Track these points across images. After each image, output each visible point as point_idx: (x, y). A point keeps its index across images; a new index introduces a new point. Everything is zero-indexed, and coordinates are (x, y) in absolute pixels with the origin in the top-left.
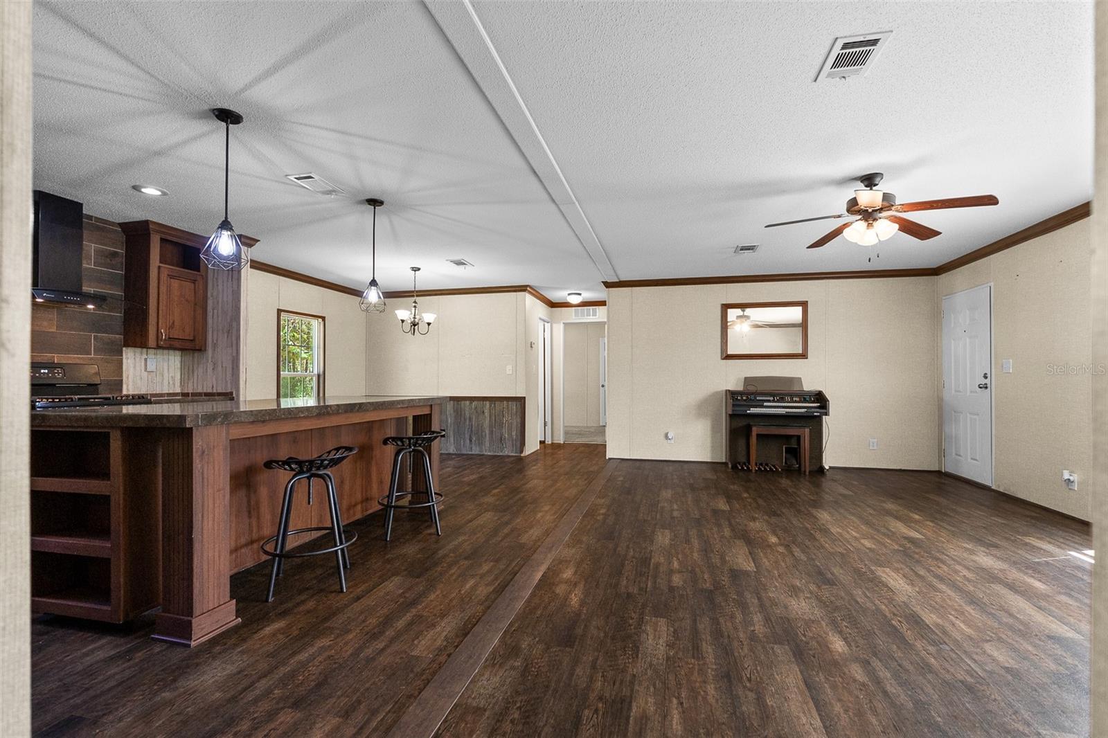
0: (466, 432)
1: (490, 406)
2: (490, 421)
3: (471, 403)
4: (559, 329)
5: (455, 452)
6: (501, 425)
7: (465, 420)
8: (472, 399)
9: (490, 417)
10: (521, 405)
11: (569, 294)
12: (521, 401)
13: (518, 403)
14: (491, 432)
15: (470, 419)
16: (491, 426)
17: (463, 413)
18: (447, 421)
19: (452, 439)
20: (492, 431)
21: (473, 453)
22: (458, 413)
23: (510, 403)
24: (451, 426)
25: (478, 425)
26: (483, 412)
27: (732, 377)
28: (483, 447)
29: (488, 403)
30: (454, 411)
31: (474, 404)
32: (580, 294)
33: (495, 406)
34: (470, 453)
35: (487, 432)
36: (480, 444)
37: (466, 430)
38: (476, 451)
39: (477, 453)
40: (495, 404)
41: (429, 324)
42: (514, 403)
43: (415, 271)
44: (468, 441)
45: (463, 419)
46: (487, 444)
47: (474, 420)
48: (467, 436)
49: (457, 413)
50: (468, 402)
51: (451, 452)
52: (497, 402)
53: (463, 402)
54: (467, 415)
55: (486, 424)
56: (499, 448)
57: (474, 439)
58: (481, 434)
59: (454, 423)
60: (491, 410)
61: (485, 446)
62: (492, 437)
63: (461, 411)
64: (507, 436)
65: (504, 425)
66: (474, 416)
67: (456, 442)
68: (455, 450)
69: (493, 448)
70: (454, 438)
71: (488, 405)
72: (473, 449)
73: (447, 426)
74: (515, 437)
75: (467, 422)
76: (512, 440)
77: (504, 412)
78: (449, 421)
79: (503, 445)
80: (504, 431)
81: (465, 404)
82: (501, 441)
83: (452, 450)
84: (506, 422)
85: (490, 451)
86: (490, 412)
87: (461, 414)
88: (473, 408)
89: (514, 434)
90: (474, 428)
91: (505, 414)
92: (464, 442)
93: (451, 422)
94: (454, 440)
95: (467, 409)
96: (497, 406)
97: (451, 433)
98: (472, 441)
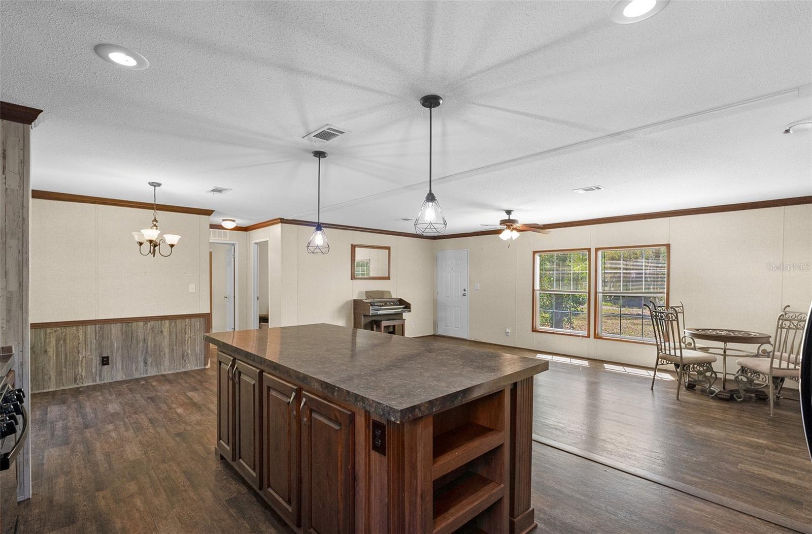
0: (139, 355)
1: (170, 325)
2: (170, 340)
3: (146, 323)
5: (124, 378)
6: (183, 343)
7: (138, 342)
8: (146, 319)
9: (170, 335)
10: (205, 320)
12: (205, 317)
13: (202, 320)
14: (172, 351)
15: (145, 341)
16: (171, 345)
17: (135, 335)
18: (112, 345)
19: (119, 365)
21: (149, 375)
22: (128, 337)
23: (193, 320)
24: (117, 351)
25: (155, 345)
26: (161, 332)
27: (357, 290)
28: (162, 368)
30: (123, 334)
33: (176, 324)
34: (145, 376)
35: (167, 350)
36: (158, 363)
37: (140, 352)
38: (152, 372)
40: (175, 323)
42: (198, 320)
43: (155, 186)
44: (142, 364)
45: (134, 341)
47: (149, 341)
48: (141, 359)
49: (127, 335)
50: (141, 324)
51: (119, 379)
52: (178, 320)
53: (134, 324)
54: (141, 336)
55: (166, 343)
56: (181, 365)
57: (150, 360)
58: (160, 354)
59: (122, 347)
60: (172, 329)
61: (164, 366)
62: (173, 356)
63: (132, 334)
64: (189, 352)
65: (186, 342)
66: (150, 339)
67: (126, 368)
68: (124, 377)
69: (173, 366)
70: (122, 364)
71: (168, 323)
72: (149, 370)
73: (112, 352)
74: (199, 352)
75: (141, 344)
76: (196, 355)
77: (187, 330)
78: (115, 346)
79: (185, 361)
80: (186, 347)
81: (137, 326)
82: (183, 358)
83: (120, 377)
84: (188, 339)
85: (170, 370)
86: (170, 331)
87: (132, 336)
88: (148, 328)
89: (198, 349)
90: (149, 349)
91: (187, 332)
92: (137, 365)
93: (117, 346)
94: (123, 366)
95: (140, 331)
96: (178, 324)
97: (119, 359)
98: (148, 362)
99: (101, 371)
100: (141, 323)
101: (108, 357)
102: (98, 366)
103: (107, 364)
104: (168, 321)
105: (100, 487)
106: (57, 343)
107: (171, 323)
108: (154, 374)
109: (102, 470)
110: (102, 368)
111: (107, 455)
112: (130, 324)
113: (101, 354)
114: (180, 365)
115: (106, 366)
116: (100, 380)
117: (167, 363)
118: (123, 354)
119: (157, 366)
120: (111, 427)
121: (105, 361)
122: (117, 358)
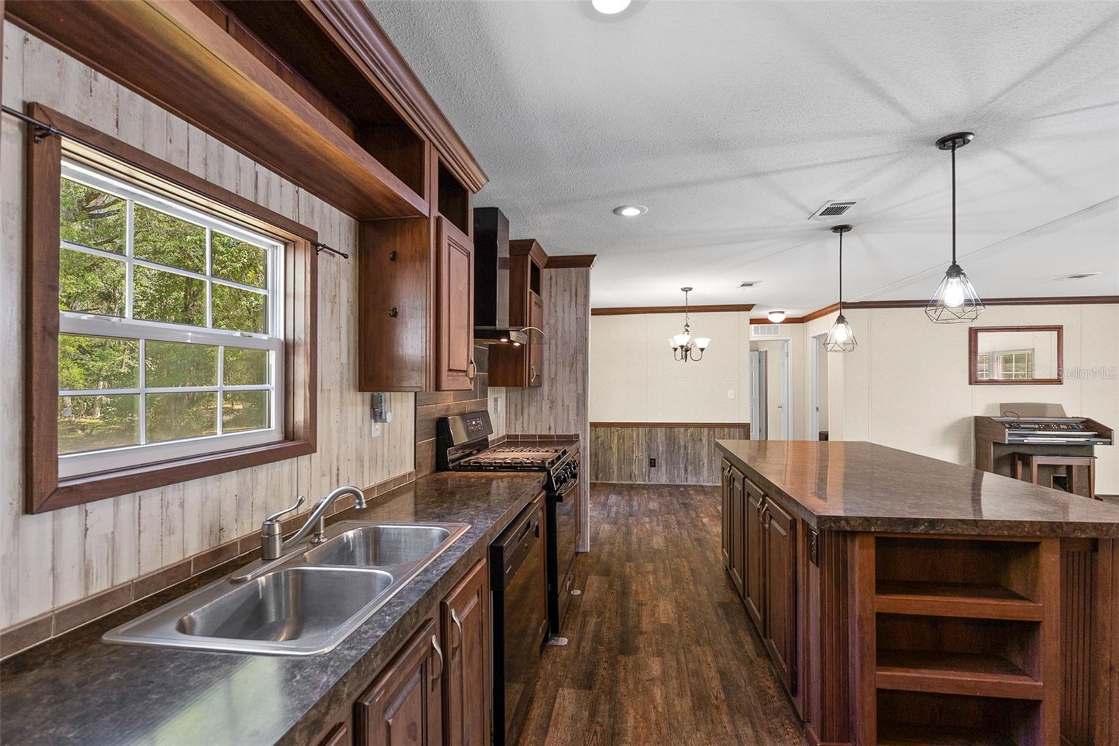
0: (681, 461)
1: (709, 434)
2: (708, 448)
3: (686, 430)
5: (668, 483)
7: (679, 448)
8: (687, 426)
9: (708, 445)
10: (744, 431)
11: (770, 313)
12: (745, 428)
13: (742, 430)
14: (710, 463)
15: (686, 447)
16: (709, 455)
17: (677, 440)
18: (658, 449)
19: (664, 469)
20: (712, 459)
21: (689, 483)
22: (672, 442)
23: (732, 430)
24: (662, 455)
25: (695, 453)
26: (701, 439)
28: (701, 478)
29: (706, 430)
30: (666, 439)
31: (689, 430)
32: (783, 312)
33: (714, 433)
34: (685, 483)
35: (705, 460)
36: (697, 473)
37: (681, 458)
38: (692, 481)
41: (702, 350)
42: (737, 431)
44: (683, 471)
45: (676, 446)
47: (690, 448)
48: (682, 466)
49: (670, 440)
51: (663, 483)
52: (716, 429)
53: (676, 429)
54: (682, 443)
55: (704, 453)
57: (690, 468)
58: (699, 464)
59: (666, 452)
60: (710, 437)
61: (703, 477)
62: (711, 467)
63: (674, 439)
66: (690, 444)
67: (669, 473)
68: (668, 481)
69: (711, 478)
70: (666, 467)
71: (707, 432)
72: (689, 479)
73: (658, 455)
75: (682, 451)
78: (660, 450)
81: (679, 431)
83: (664, 480)
85: (708, 482)
86: (709, 440)
87: (674, 442)
88: (688, 436)
90: (689, 457)
92: (678, 472)
93: (662, 450)
94: (666, 470)
95: (681, 436)
96: (716, 432)
97: (663, 462)
98: (688, 470)
99: (650, 472)
100: (683, 428)
101: (654, 460)
102: (647, 466)
103: (655, 466)
105: (629, 559)
106: (618, 442)
107: (711, 431)
108: (693, 484)
109: (633, 549)
110: (650, 469)
111: (640, 540)
112: (673, 430)
113: (650, 456)
114: (718, 477)
115: (653, 468)
116: (649, 480)
117: (705, 473)
118: (666, 459)
119: (695, 476)
120: (647, 520)
121: (653, 463)
122: (662, 462)
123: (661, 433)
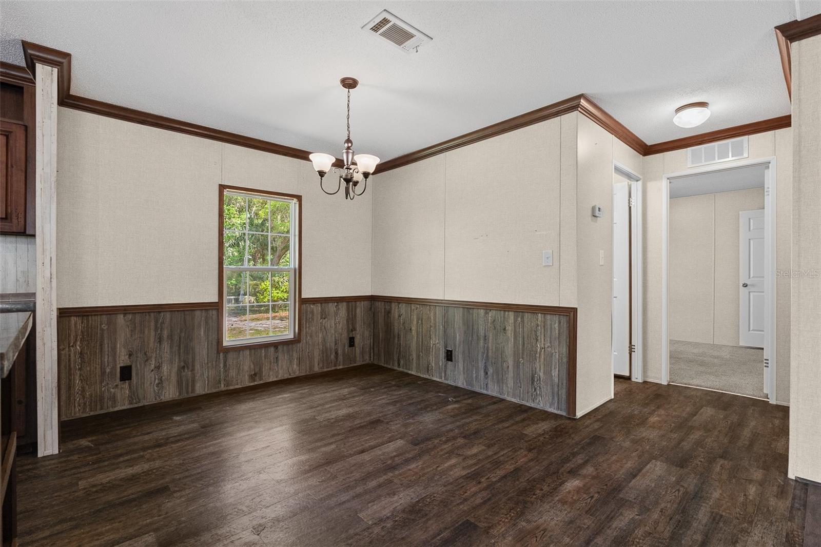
0: (480, 359)
1: (515, 320)
2: (515, 343)
3: (486, 313)
4: (660, 192)
6: (533, 357)
7: (478, 339)
8: (487, 307)
9: (515, 337)
10: (569, 322)
12: (569, 315)
13: (564, 318)
14: (517, 365)
15: (485, 338)
16: (516, 355)
17: (475, 327)
18: (455, 337)
19: (461, 365)
20: (519, 363)
21: (489, 393)
22: (470, 328)
23: (548, 317)
24: (459, 346)
25: (497, 349)
26: (505, 329)
28: (505, 388)
29: (511, 316)
30: (464, 324)
31: (490, 314)
33: (523, 321)
34: (486, 393)
35: (511, 362)
36: (500, 381)
37: (480, 355)
38: (493, 390)
39: (494, 394)
40: (523, 318)
42: (556, 318)
44: (482, 373)
45: (475, 337)
46: (511, 383)
47: (491, 340)
48: (481, 365)
49: (468, 326)
50: (482, 312)
51: (460, 385)
52: (526, 314)
53: (475, 310)
54: (482, 333)
55: (509, 350)
56: (530, 394)
57: (491, 371)
58: (502, 366)
59: (464, 341)
60: (517, 327)
61: (507, 386)
62: (518, 374)
63: (473, 326)
64: (542, 374)
65: (538, 355)
66: (491, 335)
67: (467, 371)
68: (465, 384)
69: (519, 391)
70: (463, 365)
71: (512, 318)
72: (489, 386)
73: (455, 346)
74: (556, 380)
75: (482, 342)
76: (553, 386)
77: (539, 334)
78: (458, 338)
79: (535, 390)
80: (537, 365)
81: (478, 314)
82: (533, 383)
83: (461, 383)
84: (541, 351)
85: (514, 396)
86: (515, 330)
87: (473, 329)
88: (490, 321)
89: (555, 373)
90: (490, 353)
91: (539, 338)
92: (477, 372)
93: (459, 339)
94: (464, 367)
95: (481, 322)
96: (526, 321)
97: (460, 356)
98: (489, 373)
99: (446, 366)
100: (482, 310)
101: (451, 351)
102: (443, 360)
103: (451, 360)
104: (513, 313)
106: (417, 322)
107: (517, 316)
110: (446, 364)
112: (471, 311)
113: (446, 347)
114: (528, 393)
115: (450, 363)
116: (446, 379)
118: (464, 352)
119: (498, 382)
121: (449, 356)
122: (458, 355)
123: (457, 316)
